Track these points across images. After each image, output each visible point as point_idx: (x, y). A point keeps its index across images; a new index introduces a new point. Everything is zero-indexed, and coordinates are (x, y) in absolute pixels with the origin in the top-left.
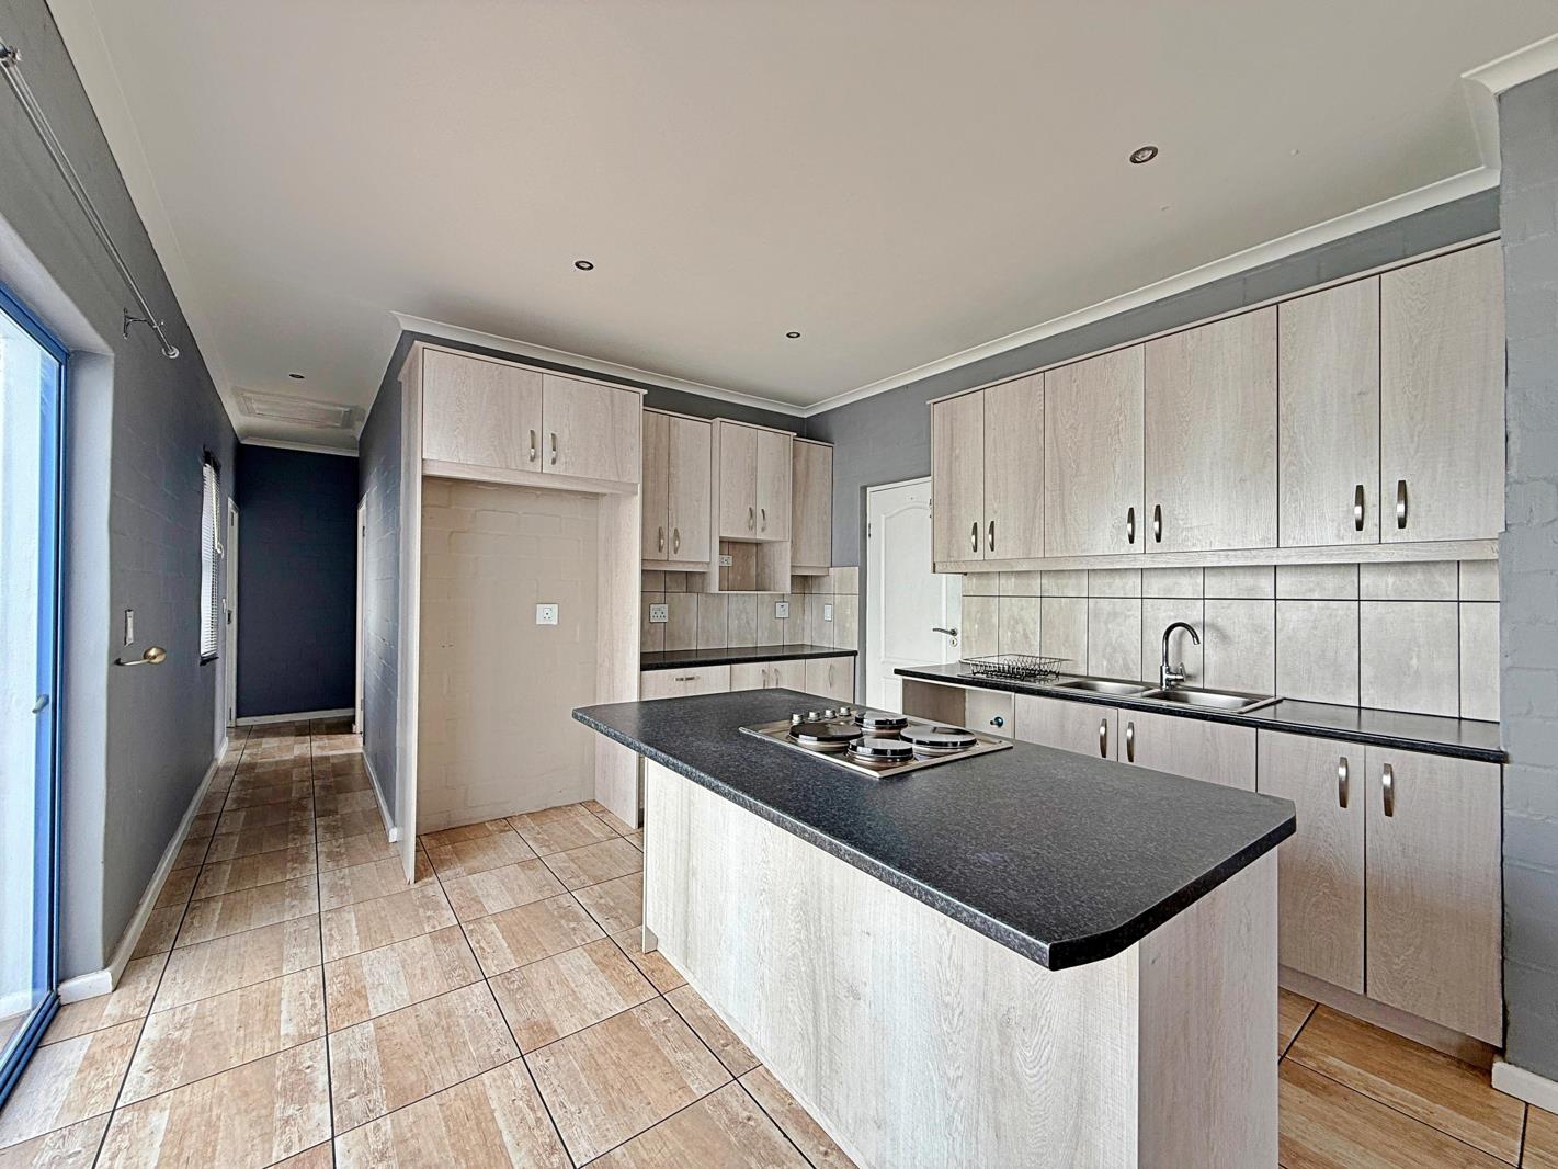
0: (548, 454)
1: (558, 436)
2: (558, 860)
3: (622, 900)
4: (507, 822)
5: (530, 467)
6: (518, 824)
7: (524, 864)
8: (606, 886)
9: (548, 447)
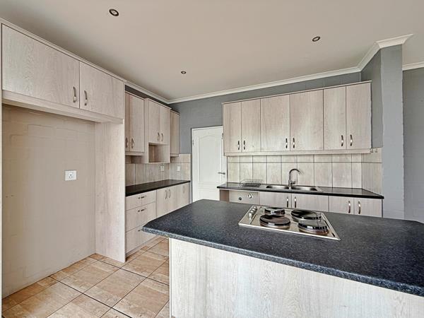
0: (83, 101)
1: (88, 92)
2: (94, 291)
3: (141, 302)
4: (52, 278)
5: (73, 105)
6: (59, 278)
7: (75, 301)
8: (129, 297)
9: (83, 97)
